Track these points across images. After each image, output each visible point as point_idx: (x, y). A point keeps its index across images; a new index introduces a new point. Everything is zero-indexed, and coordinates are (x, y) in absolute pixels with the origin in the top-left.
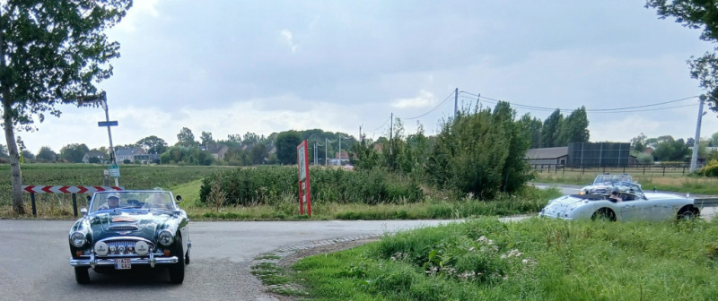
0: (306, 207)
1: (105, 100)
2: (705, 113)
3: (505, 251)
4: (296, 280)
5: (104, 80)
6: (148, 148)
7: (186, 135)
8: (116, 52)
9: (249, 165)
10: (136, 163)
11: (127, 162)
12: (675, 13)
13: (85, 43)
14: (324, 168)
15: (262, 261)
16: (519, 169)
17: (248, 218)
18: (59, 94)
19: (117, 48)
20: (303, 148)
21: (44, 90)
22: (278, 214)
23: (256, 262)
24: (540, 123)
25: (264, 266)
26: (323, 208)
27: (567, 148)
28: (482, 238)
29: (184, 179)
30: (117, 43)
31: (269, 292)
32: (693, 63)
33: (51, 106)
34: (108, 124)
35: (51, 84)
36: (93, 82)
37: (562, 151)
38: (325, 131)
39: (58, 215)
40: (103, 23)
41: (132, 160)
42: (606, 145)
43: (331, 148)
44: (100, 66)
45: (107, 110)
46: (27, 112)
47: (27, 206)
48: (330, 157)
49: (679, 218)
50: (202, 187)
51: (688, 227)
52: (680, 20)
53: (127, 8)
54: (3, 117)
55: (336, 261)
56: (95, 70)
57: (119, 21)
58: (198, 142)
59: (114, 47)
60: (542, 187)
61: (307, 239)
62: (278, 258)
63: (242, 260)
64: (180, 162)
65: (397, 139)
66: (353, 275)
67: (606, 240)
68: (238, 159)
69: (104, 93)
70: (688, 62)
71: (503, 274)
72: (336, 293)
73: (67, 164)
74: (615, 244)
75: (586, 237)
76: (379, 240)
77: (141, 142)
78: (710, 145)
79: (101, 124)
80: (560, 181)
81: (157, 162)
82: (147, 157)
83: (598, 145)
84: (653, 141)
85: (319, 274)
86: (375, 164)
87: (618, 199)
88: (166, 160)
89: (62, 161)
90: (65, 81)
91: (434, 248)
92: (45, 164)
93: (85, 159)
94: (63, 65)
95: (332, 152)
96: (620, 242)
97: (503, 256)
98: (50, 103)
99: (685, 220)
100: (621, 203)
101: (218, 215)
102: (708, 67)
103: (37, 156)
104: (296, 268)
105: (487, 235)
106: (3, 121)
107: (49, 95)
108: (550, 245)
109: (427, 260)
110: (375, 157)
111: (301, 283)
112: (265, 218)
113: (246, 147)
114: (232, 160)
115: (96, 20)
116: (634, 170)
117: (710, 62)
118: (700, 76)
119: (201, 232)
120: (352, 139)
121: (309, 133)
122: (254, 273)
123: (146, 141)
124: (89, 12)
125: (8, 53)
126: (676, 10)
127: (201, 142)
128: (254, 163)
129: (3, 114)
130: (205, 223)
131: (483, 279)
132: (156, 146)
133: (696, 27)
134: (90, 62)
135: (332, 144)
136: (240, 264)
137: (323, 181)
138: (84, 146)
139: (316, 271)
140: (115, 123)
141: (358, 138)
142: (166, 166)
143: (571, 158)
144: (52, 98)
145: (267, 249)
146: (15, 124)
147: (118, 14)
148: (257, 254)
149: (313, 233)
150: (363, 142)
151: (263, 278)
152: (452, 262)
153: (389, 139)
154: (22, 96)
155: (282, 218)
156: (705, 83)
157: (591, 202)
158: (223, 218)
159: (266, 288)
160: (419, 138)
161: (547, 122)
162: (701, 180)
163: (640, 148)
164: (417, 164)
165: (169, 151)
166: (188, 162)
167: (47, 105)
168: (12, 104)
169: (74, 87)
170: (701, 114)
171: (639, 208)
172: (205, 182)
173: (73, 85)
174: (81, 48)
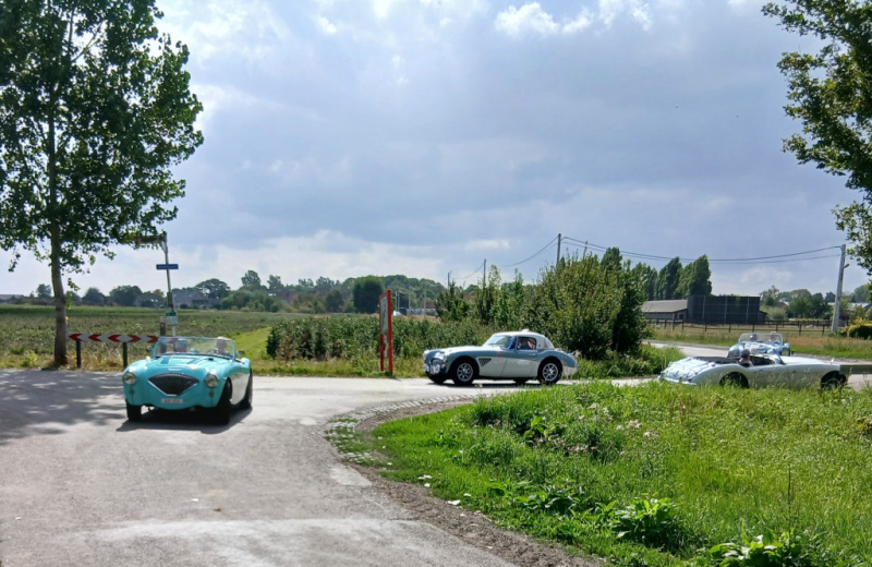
0: (386, 363)
1: (165, 241)
2: (848, 265)
3: (620, 420)
4: (377, 447)
5: (166, 221)
6: (208, 291)
7: (251, 279)
8: (181, 191)
9: (322, 312)
10: (195, 308)
11: (184, 307)
12: (817, 157)
13: (147, 180)
14: (406, 318)
15: (336, 425)
16: (633, 324)
17: (320, 373)
18: (114, 234)
19: (181, 188)
20: (385, 298)
21: (99, 229)
22: (355, 370)
23: (330, 425)
24: (656, 273)
25: (339, 430)
26: (407, 363)
27: (686, 301)
28: (594, 405)
29: (247, 326)
30: (183, 181)
31: (345, 461)
32: (839, 213)
33: (105, 247)
34: (167, 267)
35: (108, 223)
36: (153, 223)
37: (681, 304)
38: (408, 277)
39: (105, 366)
40: (169, 160)
41: (189, 305)
42: (732, 299)
43: (415, 295)
44: (163, 205)
45: (166, 252)
46: (78, 253)
47: (71, 356)
48: (414, 306)
49: (822, 386)
50: (269, 338)
51: (835, 398)
52: (821, 166)
53: (197, 145)
54: (51, 257)
55: (423, 427)
56: (157, 210)
57: (186, 158)
58: (264, 287)
59: (178, 186)
60: (659, 346)
61: (389, 400)
62: (355, 421)
63: (313, 422)
64: (243, 308)
65: (492, 288)
66: (443, 444)
67: (739, 410)
68: (310, 306)
69: (165, 233)
70: (833, 211)
71: (620, 448)
72: (423, 464)
73: (116, 308)
74: (751, 416)
75: (715, 407)
76: (471, 402)
77: (200, 285)
78: (853, 301)
79: (159, 267)
80: (679, 338)
81: (218, 307)
82: (207, 301)
83: (722, 298)
84: (785, 295)
85: (404, 441)
86: (465, 315)
87: (750, 362)
88: (227, 306)
89: (111, 305)
90: (122, 221)
91: (537, 414)
92: (92, 308)
93: (136, 303)
94: (121, 203)
95: (415, 301)
96: (756, 412)
97: (619, 427)
98: (104, 243)
99: (830, 389)
100: (753, 368)
101: (287, 370)
102: (856, 217)
103: (83, 298)
104: (376, 434)
105: (599, 402)
106: (50, 261)
107: (103, 235)
108: (672, 415)
109: (529, 428)
110: (466, 308)
111: (381, 451)
112: (339, 374)
113: (318, 293)
114: (302, 308)
115: (161, 156)
116: (766, 327)
117: (858, 212)
118: (846, 227)
119: (267, 390)
120: (439, 287)
121: (391, 279)
122: (328, 439)
123: (207, 284)
124: (153, 147)
125: (61, 189)
126: (817, 155)
127: (268, 286)
128: (329, 310)
129: (50, 253)
130: (271, 379)
131: (596, 454)
132: (217, 290)
133: (841, 174)
134: (151, 201)
135: (416, 292)
136: (312, 426)
137: (407, 332)
138: (136, 288)
139: (401, 437)
140: (175, 267)
141: (446, 286)
142: (227, 312)
143: (690, 312)
144: (106, 238)
145: (343, 410)
146: (64, 265)
147: (186, 150)
148: (331, 415)
149: (395, 393)
150: (452, 290)
151: (337, 445)
152: (560, 432)
153: (481, 287)
154: (73, 235)
155: (360, 375)
156: (853, 236)
157: (717, 366)
158: (292, 373)
159: (342, 456)
160: (517, 288)
161: (663, 272)
162: (845, 342)
163: (771, 302)
164: (514, 316)
165: (232, 296)
166: (253, 307)
167: (101, 245)
168: (62, 242)
169: (132, 227)
170: (843, 267)
171: (777, 373)
172: (273, 332)
173: (131, 224)
174: (142, 185)
